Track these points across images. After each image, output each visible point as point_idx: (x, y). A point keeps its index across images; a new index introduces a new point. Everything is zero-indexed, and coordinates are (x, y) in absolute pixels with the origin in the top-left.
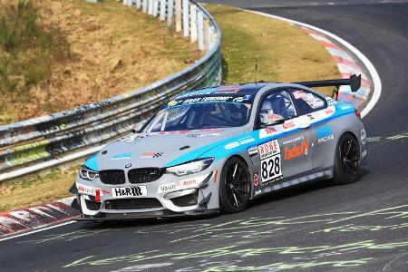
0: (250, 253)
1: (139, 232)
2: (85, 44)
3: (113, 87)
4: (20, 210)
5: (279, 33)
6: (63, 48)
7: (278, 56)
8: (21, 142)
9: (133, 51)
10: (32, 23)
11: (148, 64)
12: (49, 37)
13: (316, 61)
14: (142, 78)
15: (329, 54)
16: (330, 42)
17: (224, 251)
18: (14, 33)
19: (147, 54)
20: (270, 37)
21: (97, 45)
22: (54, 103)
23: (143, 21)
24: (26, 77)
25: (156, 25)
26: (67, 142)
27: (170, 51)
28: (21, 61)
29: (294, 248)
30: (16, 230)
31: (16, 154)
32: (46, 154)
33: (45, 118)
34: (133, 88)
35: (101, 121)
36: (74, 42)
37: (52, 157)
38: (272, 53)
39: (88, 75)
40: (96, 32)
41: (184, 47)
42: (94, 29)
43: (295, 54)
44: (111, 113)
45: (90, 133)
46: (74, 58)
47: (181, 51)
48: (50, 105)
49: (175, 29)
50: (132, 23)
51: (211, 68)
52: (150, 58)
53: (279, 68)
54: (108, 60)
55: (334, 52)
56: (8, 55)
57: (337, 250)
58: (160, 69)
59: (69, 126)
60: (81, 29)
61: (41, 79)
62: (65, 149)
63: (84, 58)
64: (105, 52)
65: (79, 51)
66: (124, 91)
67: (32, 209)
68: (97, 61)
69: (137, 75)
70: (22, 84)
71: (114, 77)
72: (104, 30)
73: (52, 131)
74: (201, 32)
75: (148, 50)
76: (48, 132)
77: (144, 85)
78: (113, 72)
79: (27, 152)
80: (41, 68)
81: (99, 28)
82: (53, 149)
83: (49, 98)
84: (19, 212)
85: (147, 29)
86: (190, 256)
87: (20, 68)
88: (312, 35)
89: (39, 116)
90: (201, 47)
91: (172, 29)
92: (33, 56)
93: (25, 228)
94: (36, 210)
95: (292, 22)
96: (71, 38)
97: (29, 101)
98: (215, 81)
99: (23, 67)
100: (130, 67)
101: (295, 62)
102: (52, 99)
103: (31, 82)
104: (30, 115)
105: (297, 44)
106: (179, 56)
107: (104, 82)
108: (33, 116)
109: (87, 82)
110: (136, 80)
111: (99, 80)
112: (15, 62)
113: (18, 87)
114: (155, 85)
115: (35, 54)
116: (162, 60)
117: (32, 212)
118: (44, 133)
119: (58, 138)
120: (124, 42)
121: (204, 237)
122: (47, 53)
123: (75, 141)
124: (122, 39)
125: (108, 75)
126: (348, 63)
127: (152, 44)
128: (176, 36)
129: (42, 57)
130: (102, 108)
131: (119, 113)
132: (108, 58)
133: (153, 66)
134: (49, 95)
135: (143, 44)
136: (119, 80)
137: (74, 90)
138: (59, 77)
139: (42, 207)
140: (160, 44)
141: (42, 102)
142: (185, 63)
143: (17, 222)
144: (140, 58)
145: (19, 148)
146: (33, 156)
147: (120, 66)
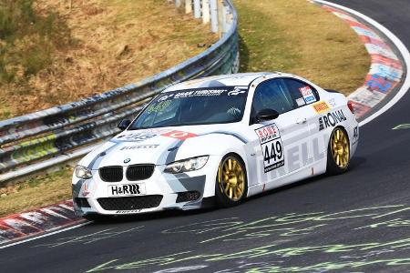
0: (291, 252)
1: (164, 232)
2: (87, 28)
3: (119, 74)
4: (32, 211)
7: (300, 37)
8: (27, 137)
9: (140, 35)
10: (29, 7)
11: (156, 49)
12: (49, 22)
13: (342, 41)
14: (151, 64)
15: (356, 34)
16: (355, 21)
17: (262, 251)
18: (10, 19)
19: (155, 38)
20: (290, 16)
21: (100, 30)
22: (56, 94)
23: (149, 2)
24: (24, 66)
25: (162, 7)
26: (77, 136)
27: (180, 34)
28: (18, 49)
29: (339, 246)
30: (28, 233)
31: (23, 151)
32: (54, 150)
33: (54, 110)
34: (143, 76)
35: (113, 112)
36: (75, 27)
37: (62, 153)
38: (293, 34)
39: (92, 63)
40: (98, 15)
41: (196, 29)
42: (96, 12)
43: (318, 35)
44: (122, 104)
45: (101, 126)
46: (75, 44)
47: (193, 34)
48: (51, 96)
49: (184, 10)
50: (137, 6)
51: (228, 52)
52: (159, 42)
53: (301, 50)
54: (112, 46)
55: (360, 31)
56: (3, 43)
57: (388, 247)
58: (171, 54)
59: (79, 119)
60: (81, 13)
61: (41, 68)
62: (75, 144)
63: (86, 45)
64: (109, 38)
65: (80, 37)
67: (44, 210)
68: (101, 47)
69: (145, 62)
70: (20, 74)
71: (120, 64)
72: (107, 14)
73: (60, 125)
74: (214, 13)
75: (156, 34)
76: (56, 126)
78: (119, 59)
79: (33, 147)
80: (41, 56)
81: (101, 11)
82: (62, 144)
83: (50, 89)
84: (31, 214)
85: (155, 12)
86: (226, 257)
87: (18, 57)
88: (336, 13)
90: (215, 29)
91: (181, 11)
93: (37, 231)
94: (48, 211)
96: (71, 23)
97: (28, 92)
98: (232, 65)
100: (137, 53)
101: (319, 43)
102: (53, 90)
103: (31, 71)
104: (30, 107)
105: (319, 24)
106: (191, 40)
107: (109, 70)
109: (90, 70)
110: (146, 67)
111: (104, 68)
112: (11, 50)
113: (16, 77)
114: (169, 72)
115: (33, 41)
116: (172, 45)
117: (44, 214)
118: (52, 127)
119: (67, 132)
120: (129, 26)
122: (46, 40)
123: (85, 134)
124: (127, 23)
125: (113, 62)
126: (377, 43)
127: (159, 27)
128: (186, 18)
129: (42, 43)
130: (113, 98)
131: (132, 103)
132: (113, 43)
133: (164, 51)
134: (50, 85)
135: (151, 28)
136: (126, 67)
137: (77, 79)
138: (60, 65)
139: (54, 208)
140: (169, 27)
141: (43, 93)
142: (198, 46)
143: (29, 225)
144: (149, 43)
145: (26, 143)
146: (41, 153)
147: (126, 52)
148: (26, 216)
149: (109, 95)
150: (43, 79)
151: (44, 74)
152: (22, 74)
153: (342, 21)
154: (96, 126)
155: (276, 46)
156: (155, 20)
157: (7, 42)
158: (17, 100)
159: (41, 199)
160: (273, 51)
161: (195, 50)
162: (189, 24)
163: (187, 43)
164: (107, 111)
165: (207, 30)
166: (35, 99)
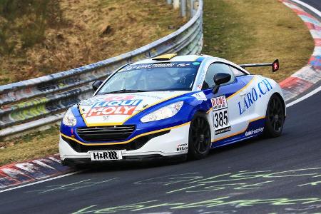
1: (136, 183)
2: (76, 10)
3: (102, 50)
4: (26, 162)
5: (254, 1)
6: (55, 14)
7: (255, 23)
8: (24, 100)
9: (120, 17)
11: (134, 29)
13: (290, 28)
14: (129, 42)
15: (302, 22)
16: (301, 10)
19: (133, 20)
20: (246, 5)
21: (87, 12)
22: (48, 65)
24: (22, 40)
26: (64, 100)
27: (154, 17)
28: (18, 26)
29: (285, 200)
30: (21, 181)
31: (19, 110)
32: (46, 112)
33: (46, 78)
34: (121, 52)
36: (66, 8)
37: (52, 114)
38: (249, 20)
39: (79, 39)
41: (167, 14)
43: (271, 21)
45: (85, 92)
46: (66, 24)
47: (165, 18)
48: (44, 67)
51: (194, 32)
52: (136, 24)
53: (255, 34)
54: (97, 25)
55: (306, 19)
56: (6, 21)
58: (146, 34)
59: (67, 86)
61: (38, 42)
62: (64, 107)
63: (75, 24)
64: (94, 19)
65: (71, 17)
67: (34, 161)
68: (87, 26)
69: (124, 39)
71: (103, 41)
73: (51, 90)
75: (134, 16)
76: (47, 91)
78: (101, 36)
79: (28, 108)
80: (36, 33)
82: (52, 106)
83: (44, 60)
84: (24, 164)
86: (187, 206)
87: (17, 33)
88: (286, 4)
89: (35, 77)
90: (184, 14)
92: (29, 22)
93: (30, 179)
94: (39, 162)
96: (63, 5)
97: (25, 63)
98: (197, 45)
99: (19, 31)
100: (118, 32)
101: (272, 28)
102: (46, 62)
103: (28, 45)
104: (27, 75)
105: (271, 12)
106: (163, 22)
107: (93, 46)
109: (77, 45)
110: (124, 44)
111: (89, 44)
112: (12, 26)
113: (15, 50)
114: (144, 49)
115: (31, 20)
116: (147, 26)
117: (35, 165)
118: (45, 92)
119: (57, 96)
120: (111, 9)
122: (41, 19)
123: (72, 99)
124: (110, 7)
125: (97, 39)
126: (320, 29)
127: (137, 11)
128: (159, 4)
129: (37, 22)
132: (97, 23)
133: (140, 31)
134: (44, 56)
135: (129, 12)
136: (107, 44)
137: (66, 52)
138: (53, 40)
139: (45, 160)
140: (145, 11)
141: (38, 64)
142: (169, 28)
143: (22, 173)
144: (127, 24)
145: (22, 105)
146: (35, 113)
147: (109, 31)
148: (20, 166)
149: (93, 67)
150: (37, 51)
151: (39, 47)
152: (20, 47)
153: (291, 10)
154: (81, 93)
155: (234, 30)
156: (134, 5)
157: (9, 20)
158: (15, 69)
159: (33, 152)
160: (231, 34)
161: (166, 31)
162: (162, 9)
163: (160, 25)
164: (90, 79)
165: (176, 15)
166: (31, 67)
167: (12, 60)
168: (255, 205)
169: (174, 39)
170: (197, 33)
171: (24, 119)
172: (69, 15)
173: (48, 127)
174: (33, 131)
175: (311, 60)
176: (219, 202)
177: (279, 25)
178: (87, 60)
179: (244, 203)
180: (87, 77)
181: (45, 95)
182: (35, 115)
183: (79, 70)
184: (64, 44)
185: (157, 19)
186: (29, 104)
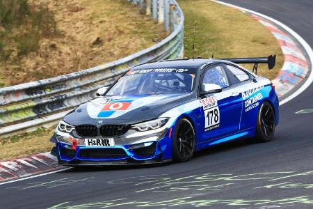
1: (109, 182)
2: (69, 22)
3: (91, 59)
4: (10, 160)
5: (233, 19)
6: (50, 25)
7: (232, 38)
8: (12, 103)
9: (109, 29)
10: (25, 3)
11: (121, 41)
12: (39, 16)
13: (263, 43)
14: (116, 53)
15: (275, 38)
16: (275, 28)
18: (10, 12)
19: (121, 32)
20: (225, 21)
21: (79, 24)
22: (41, 72)
23: (118, 5)
24: (18, 48)
25: (129, 9)
26: (51, 104)
27: (140, 30)
28: (14, 35)
29: (240, 201)
30: (5, 178)
31: (8, 113)
32: (33, 114)
33: (35, 84)
34: (108, 61)
35: (81, 87)
36: (60, 20)
37: (39, 117)
38: (227, 35)
39: (71, 49)
40: (79, 12)
41: (152, 28)
42: (77, 10)
43: (247, 37)
44: (89, 82)
45: (70, 98)
46: (60, 35)
47: (150, 31)
48: (37, 74)
49: (145, 12)
50: (108, 7)
51: (175, 46)
52: (123, 36)
53: (231, 48)
54: (88, 37)
55: (278, 36)
56: (3, 30)
57: (277, 203)
58: (132, 46)
59: (53, 91)
60: (66, 10)
61: (32, 51)
62: (49, 111)
63: (67, 35)
64: (86, 30)
65: (64, 28)
66: (100, 64)
67: (19, 160)
68: (79, 37)
69: (112, 50)
70: (15, 54)
71: (93, 51)
72: (86, 11)
73: (39, 95)
74: (168, 15)
75: (122, 29)
76: (35, 96)
77: (118, 59)
78: (92, 47)
79: (16, 111)
80: (31, 42)
81: (82, 9)
82: (39, 110)
83: (37, 68)
84: (9, 162)
85: (122, 12)
86: (153, 204)
87: (13, 41)
88: (261, 22)
89: (29, 82)
90: (168, 28)
91: (143, 13)
92: (25, 31)
93: (13, 176)
94: (23, 161)
95: (244, 10)
96: (58, 17)
97: (20, 69)
99: (16, 40)
100: (107, 43)
101: (247, 43)
102: (39, 69)
103: (23, 52)
104: (21, 80)
105: (247, 29)
106: (148, 35)
107: (83, 55)
108: (23, 82)
109: (69, 54)
110: (112, 54)
111: (79, 54)
112: (9, 35)
113: (11, 57)
115: (27, 29)
116: (134, 38)
117: (19, 163)
118: (32, 97)
119: (44, 101)
120: (101, 22)
121: (164, 189)
122: (37, 29)
123: (58, 104)
124: (101, 20)
125: (88, 49)
126: (291, 46)
127: (125, 25)
128: (146, 18)
129: (32, 32)
130: (81, 77)
131: (96, 82)
132: (88, 35)
133: (126, 43)
134: (37, 64)
135: (118, 25)
136: (97, 54)
137: (58, 60)
138: (46, 49)
139: (28, 159)
140: (132, 24)
141: (31, 70)
142: (153, 41)
143: (7, 171)
144: (115, 36)
145: (11, 108)
146: (22, 116)
147: (98, 42)
148: (5, 164)
149: (78, 75)
150: (31, 59)
151: (33, 56)
152: (16, 55)
153: (265, 28)
154: (66, 98)
155: (213, 44)
156: (122, 19)
157: (6, 30)
158: (11, 74)
159: (18, 151)
160: (210, 47)
161: (150, 44)
162: (148, 23)
163: (145, 38)
164: (76, 86)
165: (161, 29)
166: (25, 74)
167: (8, 67)
168: (214, 205)
169: (155, 51)
170: (177, 46)
171: (12, 121)
172: (63, 26)
173: (35, 129)
174: (21, 132)
175: (281, 74)
176: (181, 202)
177: (254, 41)
178: (77, 68)
179: (203, 203)
180: (73, 84)
181: (33, 99)
182: (23, 118)
183: (65, 77)
184: (57, 52)
185: (142, 33)
186: (18, 107)
